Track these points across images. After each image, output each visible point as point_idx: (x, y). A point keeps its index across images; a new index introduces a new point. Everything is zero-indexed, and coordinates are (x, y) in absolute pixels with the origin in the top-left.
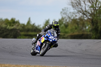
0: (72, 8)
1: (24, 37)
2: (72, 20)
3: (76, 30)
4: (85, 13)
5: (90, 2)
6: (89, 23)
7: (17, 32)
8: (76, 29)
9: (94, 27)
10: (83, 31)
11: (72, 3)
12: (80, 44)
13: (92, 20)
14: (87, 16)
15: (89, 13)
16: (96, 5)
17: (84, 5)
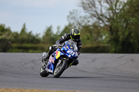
0: (83, 10)
1: (17, 50)
2: (84, 27)
3: (88, 41)
4: (101, 17)
5: (108, 2)
6: (106, 31)
7: (7, 43)
8: (88, 39)
9: (113, 37)
10: (99, 42)
11: (83, 3)
12: (94, 60)
13: (111, 27)
14: (103, 22)
15: (106, 17)
16: (116, 6)
17: (100, 7)
